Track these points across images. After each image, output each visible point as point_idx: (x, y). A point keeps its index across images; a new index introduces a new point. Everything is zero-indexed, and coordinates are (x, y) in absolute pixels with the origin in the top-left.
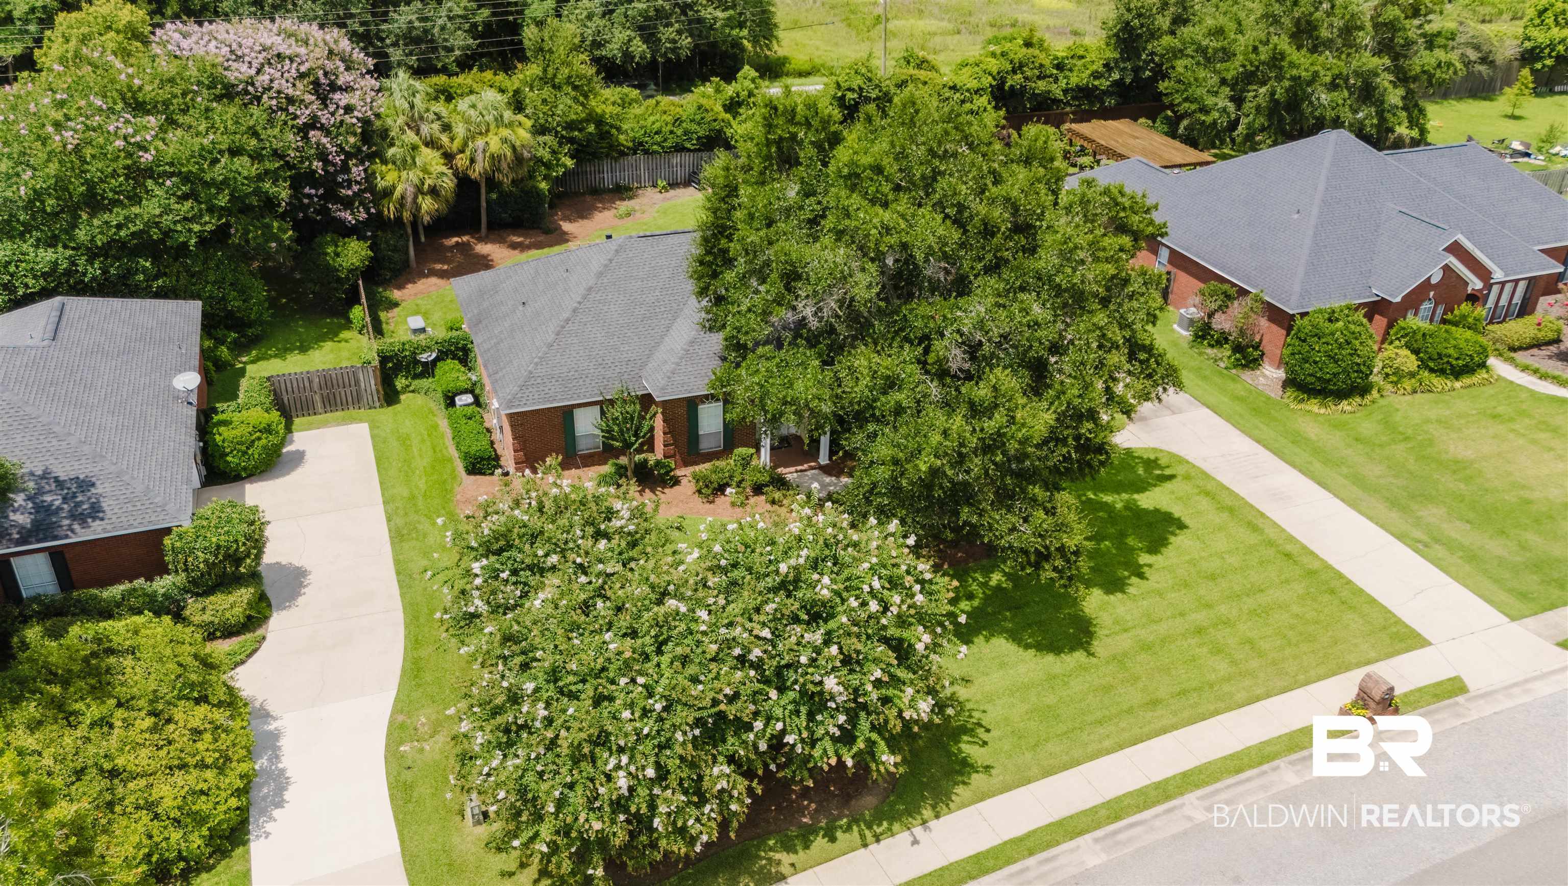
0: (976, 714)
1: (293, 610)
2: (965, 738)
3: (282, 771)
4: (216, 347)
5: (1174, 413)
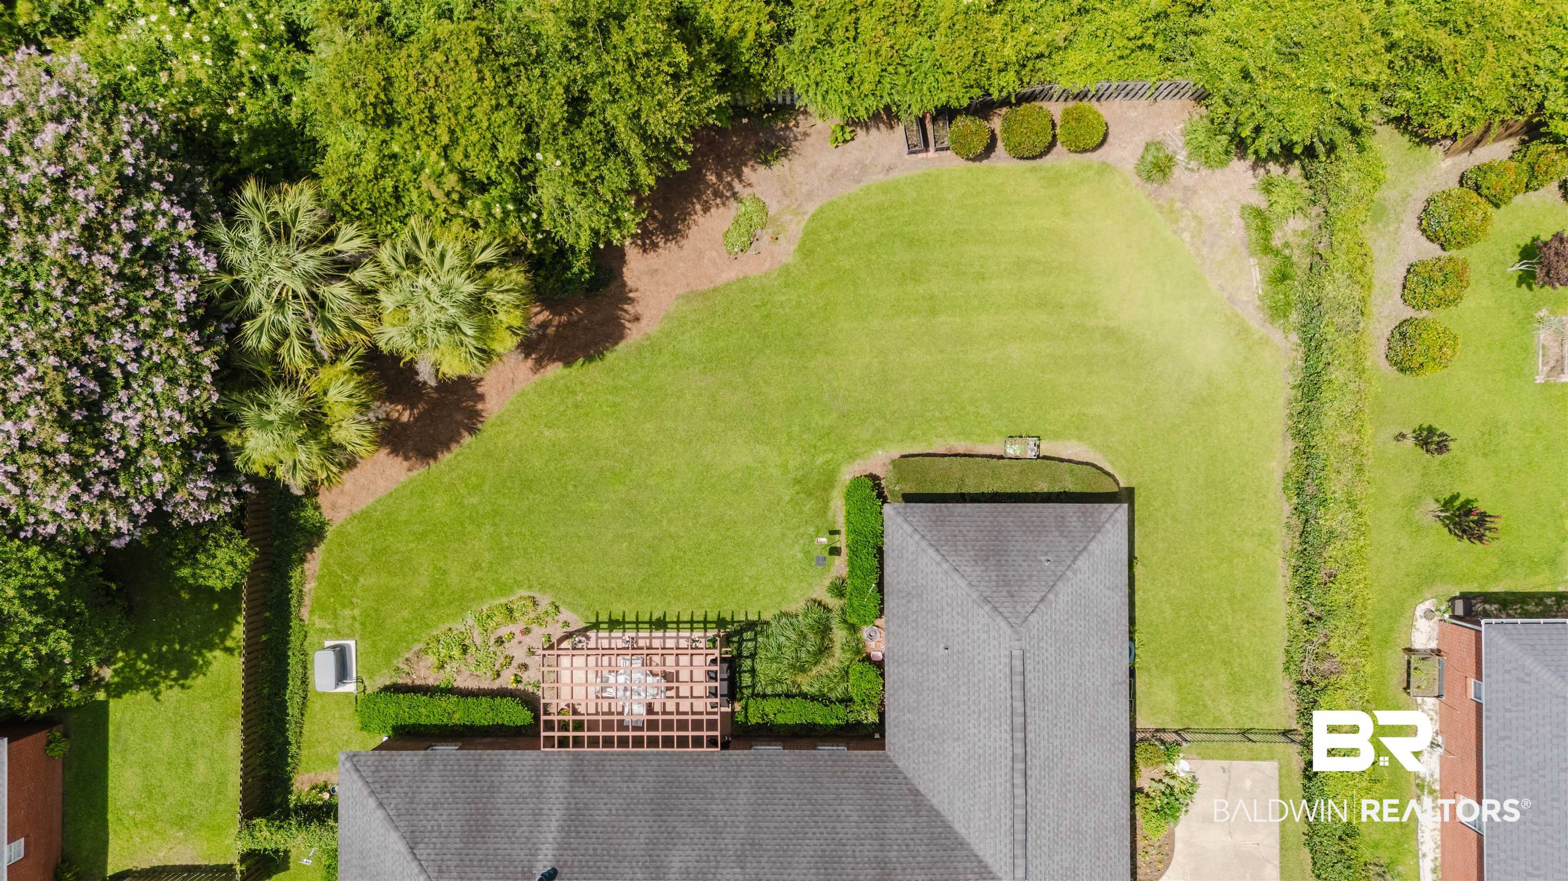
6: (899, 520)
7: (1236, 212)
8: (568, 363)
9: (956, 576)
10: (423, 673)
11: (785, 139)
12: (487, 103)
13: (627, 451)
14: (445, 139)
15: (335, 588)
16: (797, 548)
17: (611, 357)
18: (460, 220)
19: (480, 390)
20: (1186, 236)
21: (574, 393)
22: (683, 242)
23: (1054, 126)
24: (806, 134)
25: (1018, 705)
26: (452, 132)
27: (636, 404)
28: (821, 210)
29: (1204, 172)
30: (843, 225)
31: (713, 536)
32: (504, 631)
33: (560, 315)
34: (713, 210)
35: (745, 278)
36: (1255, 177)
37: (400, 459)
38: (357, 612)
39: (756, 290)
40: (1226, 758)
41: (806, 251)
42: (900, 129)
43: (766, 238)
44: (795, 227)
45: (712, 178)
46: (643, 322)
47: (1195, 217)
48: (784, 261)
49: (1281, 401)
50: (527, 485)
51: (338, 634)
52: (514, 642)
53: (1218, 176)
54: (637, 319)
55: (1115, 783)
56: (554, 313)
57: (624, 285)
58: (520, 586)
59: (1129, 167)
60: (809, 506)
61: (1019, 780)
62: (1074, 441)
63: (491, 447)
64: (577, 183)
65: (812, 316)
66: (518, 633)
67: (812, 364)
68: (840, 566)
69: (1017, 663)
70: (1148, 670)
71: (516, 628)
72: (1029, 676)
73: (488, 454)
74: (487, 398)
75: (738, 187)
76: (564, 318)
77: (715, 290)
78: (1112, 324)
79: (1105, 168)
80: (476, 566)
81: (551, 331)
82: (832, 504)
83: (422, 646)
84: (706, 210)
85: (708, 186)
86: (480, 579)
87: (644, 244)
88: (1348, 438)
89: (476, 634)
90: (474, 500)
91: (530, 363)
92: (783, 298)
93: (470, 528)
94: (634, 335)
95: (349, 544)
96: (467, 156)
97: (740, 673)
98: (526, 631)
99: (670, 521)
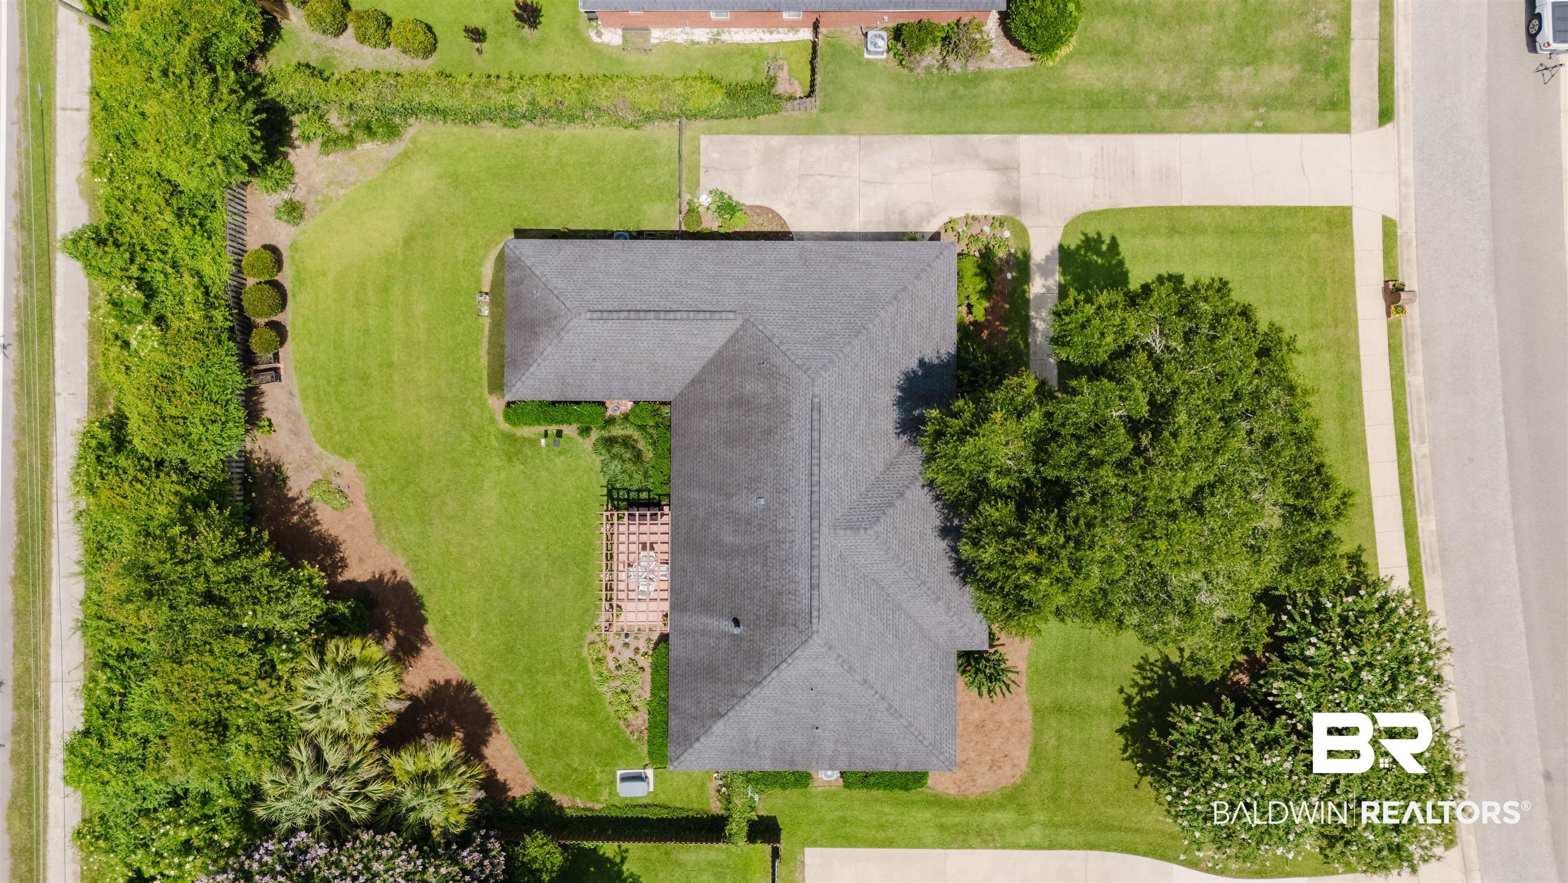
5: (1017, 169)
6: (514, 390)
7: (325, 159)
8: (423, 621)
9: (546, 353)
10: (640, 721)
11: (269, 467)
12: (208, 658)
13: (486, 579)
14: (234, 687)
15: (581, 785)
16: (557, 460)
17: (420, 591)
18: (292, 680)
19: (442, 683)
20: (341, 192)
21: (446, 617)
22: (340, 539)
23: (260, 283)
24: (266, 453)
25: (622, 315)
26: (229, 682)
27: (453, 573)
28: (319, 442)
29: (296, 179)
30: (329, 427)
31: (547, 519)
32: (612, 665)
33: (390, 626)
34: (318, 518)
35: (366, 496)
36: (299, 147)
37: (491, 739)
38: (598, 769)
39: (375, 489)
40: (698, 171)
41: (347, 452)
42: (264, 387)
43: (339, 481)
44: (332, 460)
45: (295, 519)
46: (397, 568)
47: (328, 186)
48: (354, 468)
49: (455, 129)
50: (510, 649)
51: (613, 782)
52: (619, 657)
53: (299, 168)
54: (394, 572)
55: (689, 251)
56: (389, 631)
57: (370, 581)
58: (579, 654)
59: (292, 230)
60: (527, 451)
61: (671, 316)
62: (483, 269)
63: (482, 675)
64: (268, 603)
65: (392, 449)
66: (614, 655)
67: (427, 449)
68: (570, 430)
69: (595, 315)
70: (639, 222)
71: (610, 657)
72: (605, 308)
73: (488, 677)
74: (448, 677)
75: (302, 501)
76: (393, 623)
77: (374, 517)
78: (401, 243)
79: (294, 247)
80: (566, 684)
81: (401, 632)
82: (526, 436)
83: (621, 723)
84: (318, 523)
85: (301, 521)
86: (575, 682)
87: (341, 567)
88: (467, 91)
89: (613, 685)
90: (520, 686)
91: (424, 648)
92: (380, 469)
93: (539, 689)
94: (406, 573)
95: (550, 775)
96: (247, 674)
97: (639, 499)
98: (612, 649)
99: (536, 549)
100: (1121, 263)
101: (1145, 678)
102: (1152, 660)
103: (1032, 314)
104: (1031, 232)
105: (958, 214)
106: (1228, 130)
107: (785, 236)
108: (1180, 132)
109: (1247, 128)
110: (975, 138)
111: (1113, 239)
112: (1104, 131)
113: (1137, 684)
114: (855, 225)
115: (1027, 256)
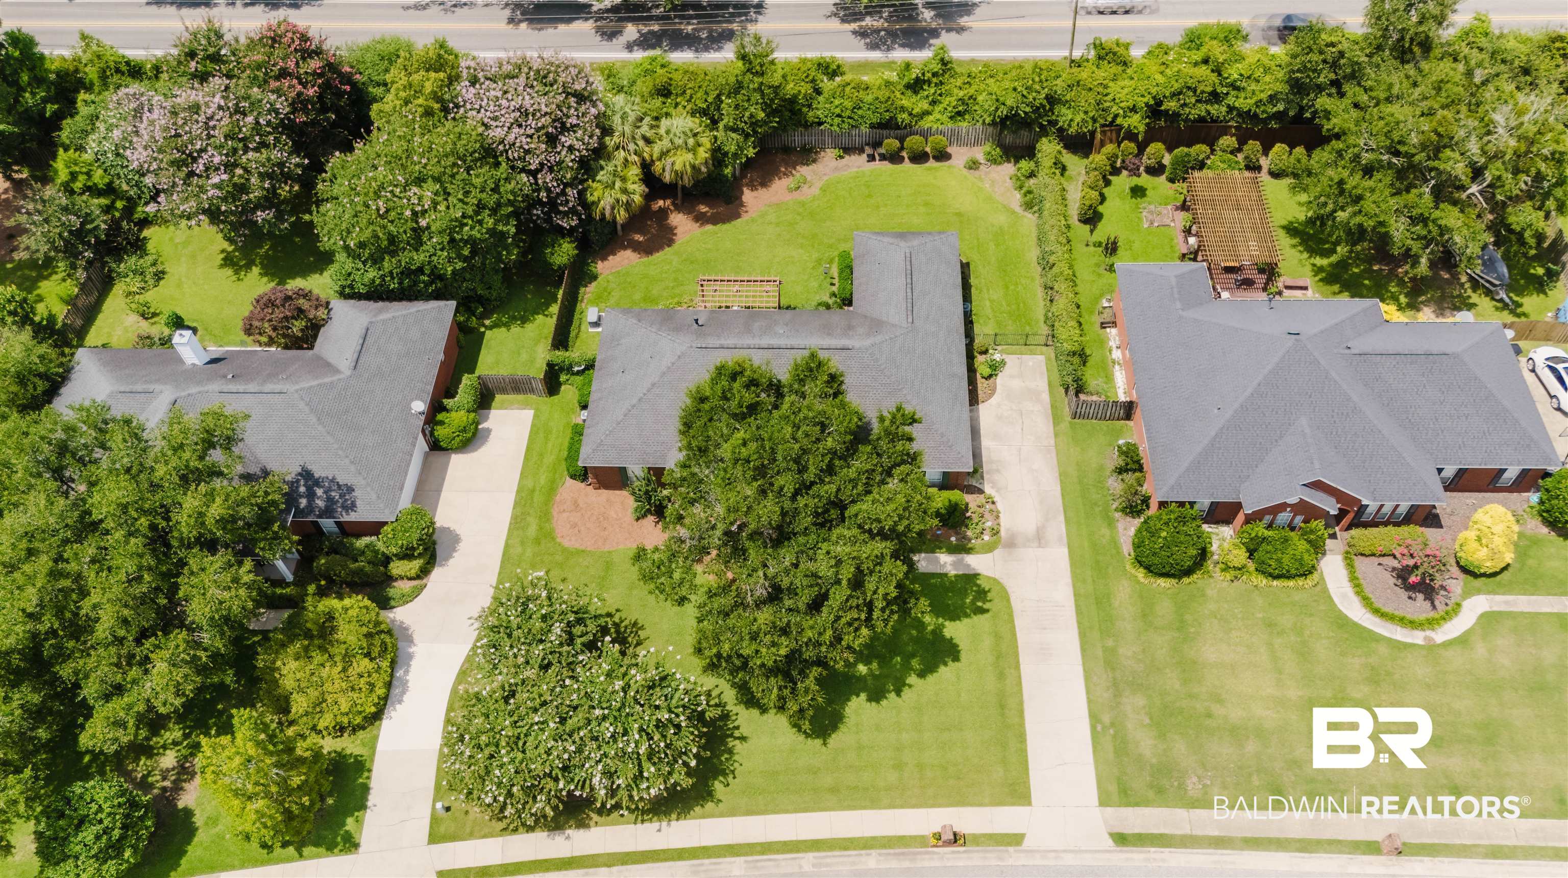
0: (736, 765)
1: (445, 568)
2: (721, 778)
3: (407, 681)
4: (468, 319)
5: (1039, 546)
7: (1008, 178)
8: (716, 224)
13: (739, 251)
15: (600, 295)
16: (815, 283)
17: (735, 222)
19: (676, 232)
20: (987, 186)
21: (718, 234)
22: (769, 188)
24: (824, 156)
27: (745, 236)
28: (830, 179)
29: (994, 166)
30: (839, 183)
34: (783, 179)
35: (796, 199)
37: (637, 253)
39: (799, 203)
40: (1019, 354)
41: (823, 191)
42: (863, 154)
43: (805, 187)
44: (819, 184)
45: (783, 169)
46: (750, 212)
47: (991, 180)
48: (813, 193)
50: (693, 262)
53: (1001, 167)
54: (747, 211)
57: (742, 201)
59: (961, 165)
60: (821, 270)
65: (825, 209)
74: (679, 234)
75: (794, 172)
77: (781, 203)
78: (956, 211)
79: (951, 166)
82: (832, 269)
84: (780, 179)
85: (781, 171)
87: (752, 188)
92: (812, 205)
94: (746, 216)
95: (608, 281)
100: (967, 616)
101: (626, 627)
102: (640, 632)
103: (923, 555)
104: (989, 556)
105: (1000, 506)
106: (1090, 701)
107: (974, 399)
108: (1084, 664)
109: (1094, 718)
110: (1062, 518)
111: (987, 611)
112: (1077, 607)
113: (622, 621)
114: (986, 443)
115: (969, 551)
